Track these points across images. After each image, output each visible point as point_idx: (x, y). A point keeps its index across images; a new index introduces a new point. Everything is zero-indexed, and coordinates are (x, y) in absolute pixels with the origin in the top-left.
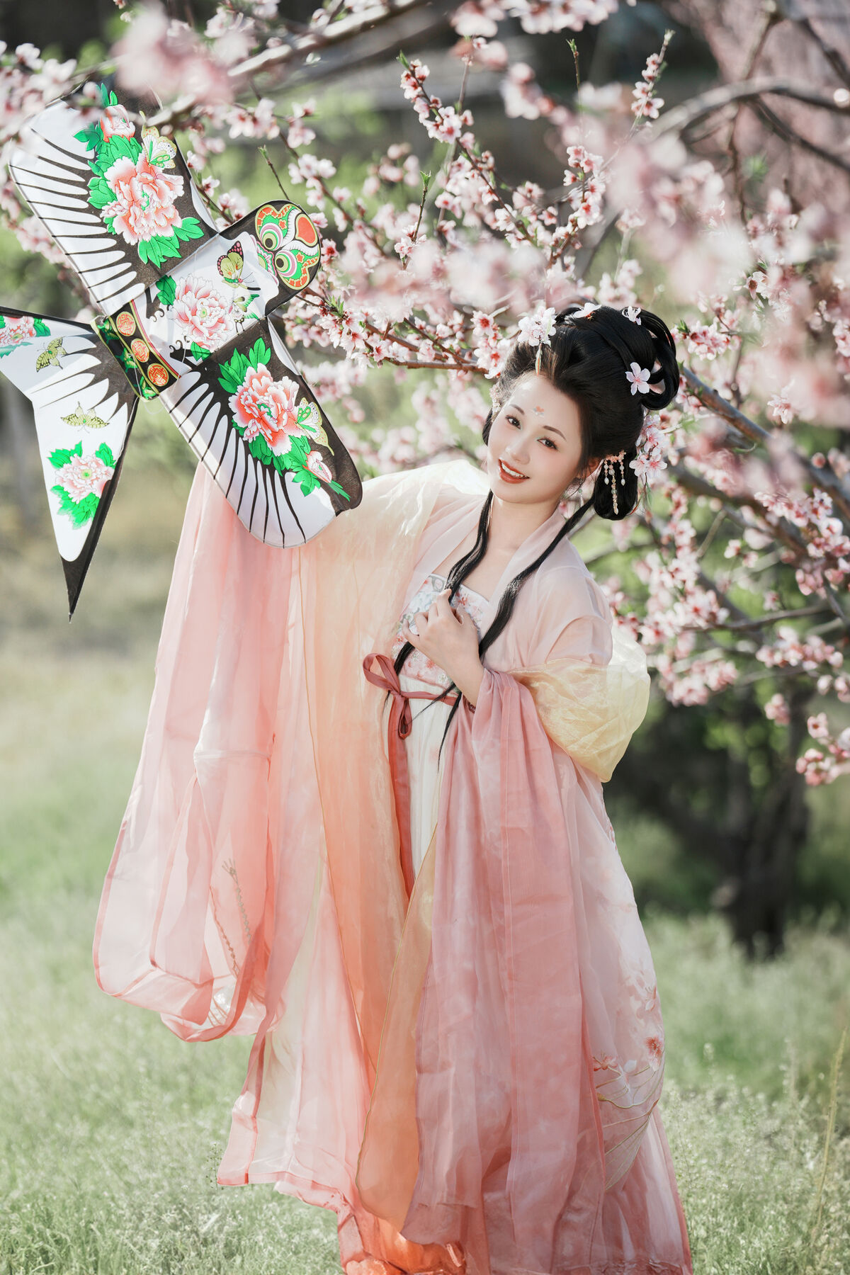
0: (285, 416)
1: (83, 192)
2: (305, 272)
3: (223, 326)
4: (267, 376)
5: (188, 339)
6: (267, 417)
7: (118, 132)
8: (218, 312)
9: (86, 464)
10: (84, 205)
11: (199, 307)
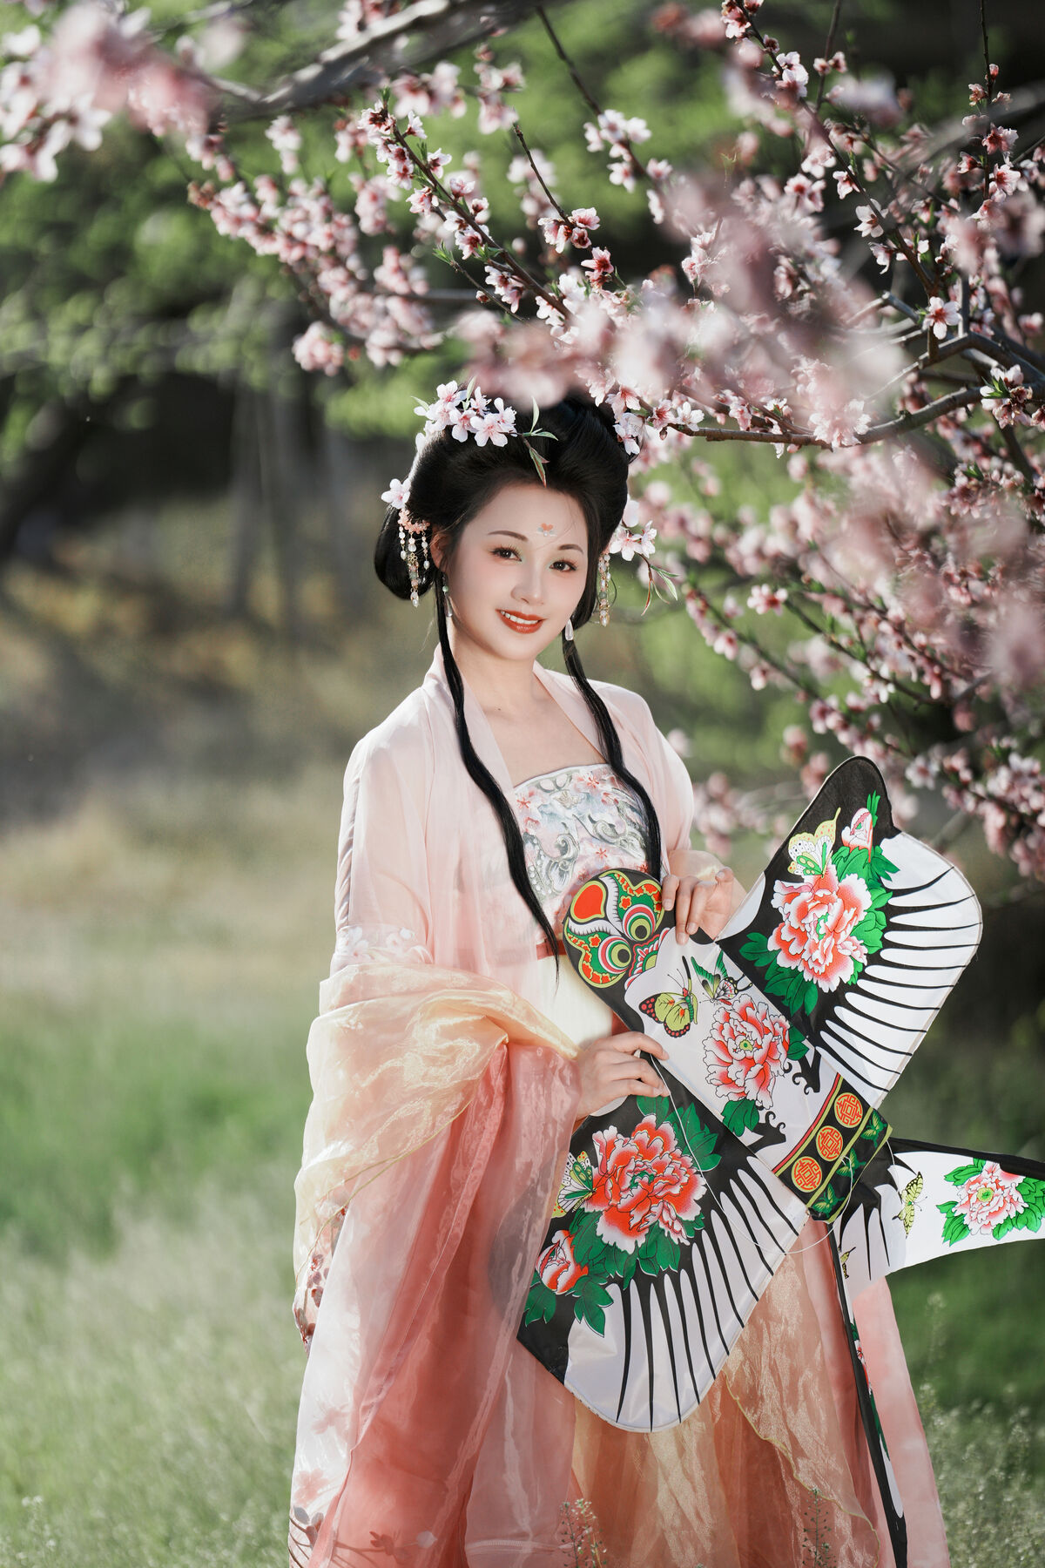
0: (820, 894)
1: (667, 1283)
3: (749, 1010)
4: (780, 934)
5: (787, 1067)
6: (831, 922)
8: (736, 1023)
9: (970, 1195)
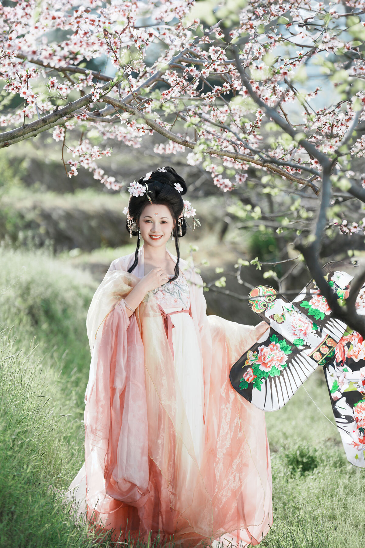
1: (277, 378)
2: (269, 290)
4: (312, 301)
5: (312, 331)
7: (252, 374)
8: (297, 321)
10: (281, 377)
11: (299, 329)
